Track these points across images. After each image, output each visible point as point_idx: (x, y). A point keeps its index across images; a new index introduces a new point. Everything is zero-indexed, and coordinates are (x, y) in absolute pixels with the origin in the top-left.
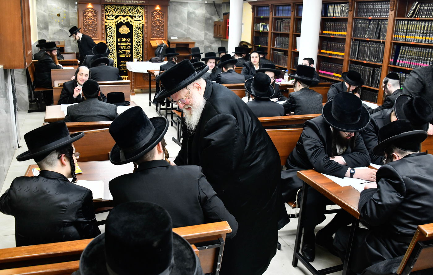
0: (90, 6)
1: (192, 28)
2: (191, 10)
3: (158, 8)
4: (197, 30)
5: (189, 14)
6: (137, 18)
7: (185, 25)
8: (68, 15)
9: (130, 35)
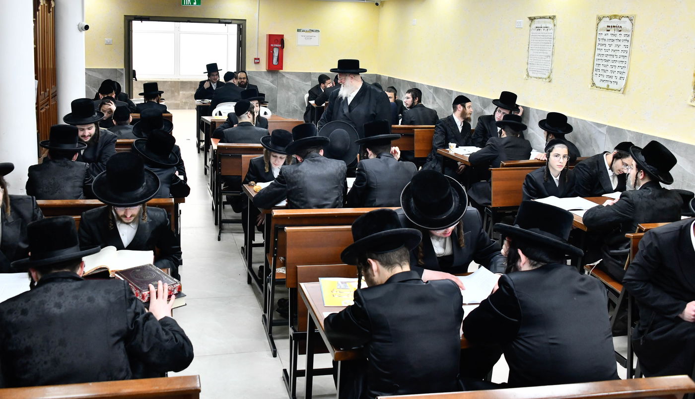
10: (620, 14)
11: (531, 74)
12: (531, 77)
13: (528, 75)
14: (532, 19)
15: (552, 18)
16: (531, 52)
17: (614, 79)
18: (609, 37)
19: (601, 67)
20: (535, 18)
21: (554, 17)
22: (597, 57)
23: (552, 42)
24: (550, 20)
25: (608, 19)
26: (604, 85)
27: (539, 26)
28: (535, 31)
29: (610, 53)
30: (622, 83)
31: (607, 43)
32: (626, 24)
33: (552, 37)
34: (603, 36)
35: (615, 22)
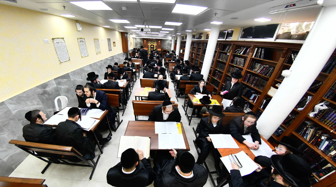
0: (145, 41)
1: (168, 47)
2: (168, 42)
3: (159, 42)
4: (169, 47)
5: (168, 43)
6: (155, 44)
7: (167, 46)
8: (141, 42)
9: (153, 48)
10: (82, 38)
11: (61, 61)
12: (62, 63)
13: (61, 62)
14: (53, 39)
15: (63, 38)
16: (58, 53)
17: (85, 54)
18: (81, 44)
19: (82, 52)
20: (55, 39)
21: (64, 38)
22: (80, 50)
23: (66, 47)
24: (61, 39)
25: (79, 39)
26: (84, 56)
27: (58, 42)
28: (57, 44)
29: (83, 48)
30: (87, 54)
31: (82, 45)
32: (84, 40)
33: (65, 45)
34: (80, 44)
35: (81, 40)
